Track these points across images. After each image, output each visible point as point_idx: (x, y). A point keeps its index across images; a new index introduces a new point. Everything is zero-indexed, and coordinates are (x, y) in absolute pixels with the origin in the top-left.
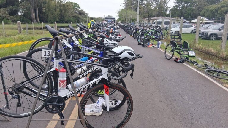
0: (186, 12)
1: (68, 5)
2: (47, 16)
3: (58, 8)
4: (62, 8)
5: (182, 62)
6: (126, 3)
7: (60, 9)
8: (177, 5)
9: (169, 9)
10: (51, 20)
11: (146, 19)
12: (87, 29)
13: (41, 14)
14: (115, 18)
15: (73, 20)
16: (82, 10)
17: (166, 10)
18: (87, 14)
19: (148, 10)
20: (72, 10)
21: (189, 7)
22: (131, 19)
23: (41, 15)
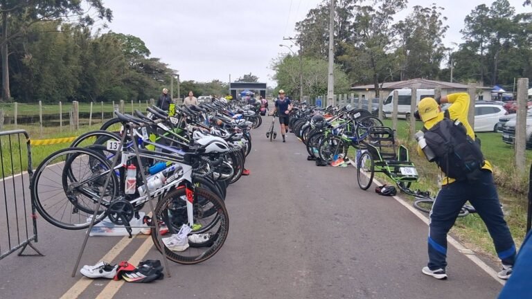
0: (506, 63)
1: (108, 45)
2: (38, 79)
3: (74, 53)
4: (88, 54)
5: (391, 193)
6: (301, 35)
7: (82, 58)
8: (473, 39)
9: (446, 53)
10: (50, 92)
11: (367, 87)
12: (166, 117)
13: (17, 73)
14: (264, 85)
15: (124, 91)
16: (156, 60)
17: (439, 57)
18: (171, 72)
19: (372, 60)
20: (121, 59)
21: (516, 47)
22: (314, 87)
23: (15, 76)
